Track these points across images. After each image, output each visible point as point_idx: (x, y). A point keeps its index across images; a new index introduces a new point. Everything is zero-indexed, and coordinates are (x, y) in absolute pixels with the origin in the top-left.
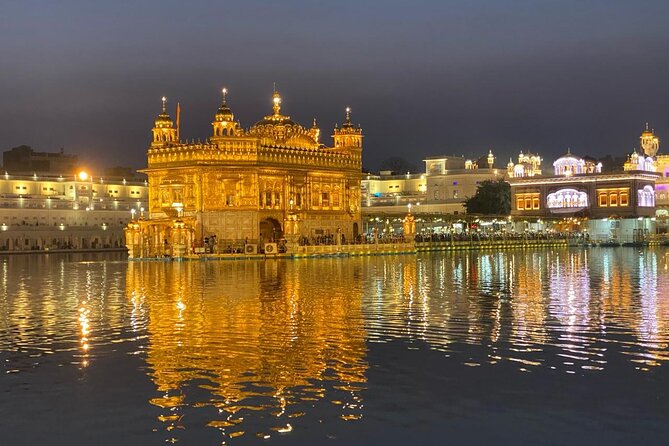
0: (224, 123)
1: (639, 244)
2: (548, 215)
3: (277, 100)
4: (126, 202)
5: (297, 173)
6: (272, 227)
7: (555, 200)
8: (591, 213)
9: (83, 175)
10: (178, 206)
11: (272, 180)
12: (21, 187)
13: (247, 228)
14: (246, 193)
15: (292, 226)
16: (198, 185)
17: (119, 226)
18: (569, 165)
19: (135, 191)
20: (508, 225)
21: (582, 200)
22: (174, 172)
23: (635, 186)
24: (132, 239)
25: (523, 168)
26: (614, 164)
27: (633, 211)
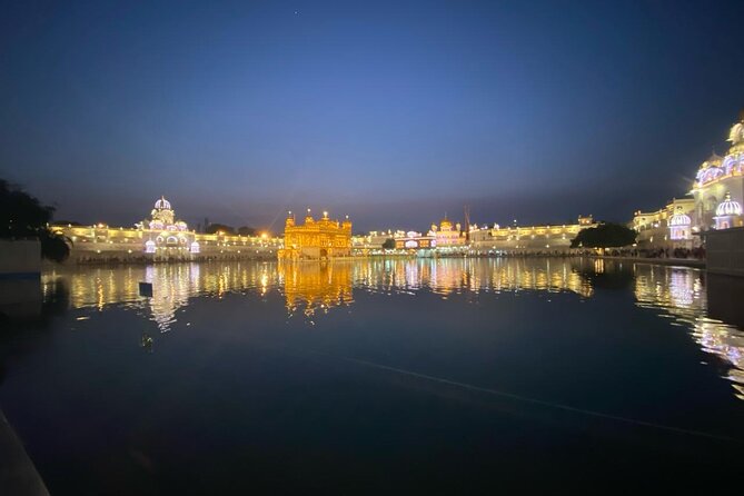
0: (309, 220)
1: (431, 257)
2: (406, 249)
3: (325, 214)
4: (278, 244)
5: (332, 236)
6: (324, 252)
7: (408, 245)
8: (418, 248)
9: (264, 236)
10: (294, 246)
11: (324, 237)
12: (244, 239)
13: (315, 252)
14: (316, 241)
15: (330, 251)
16: (301, 239)
17: (276, 251)
18: (412, 234)
19: (281, 241)
20: (394, 251)
21: (415, 244)
22: (293, 235)
23: (430, 240)
24: (280, 256)
25: (399, 235)
26: (424, 234)
27: (429, 248)
